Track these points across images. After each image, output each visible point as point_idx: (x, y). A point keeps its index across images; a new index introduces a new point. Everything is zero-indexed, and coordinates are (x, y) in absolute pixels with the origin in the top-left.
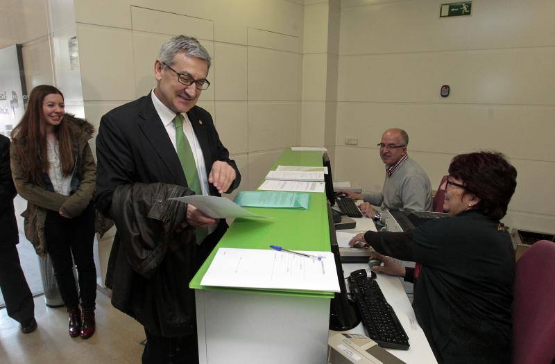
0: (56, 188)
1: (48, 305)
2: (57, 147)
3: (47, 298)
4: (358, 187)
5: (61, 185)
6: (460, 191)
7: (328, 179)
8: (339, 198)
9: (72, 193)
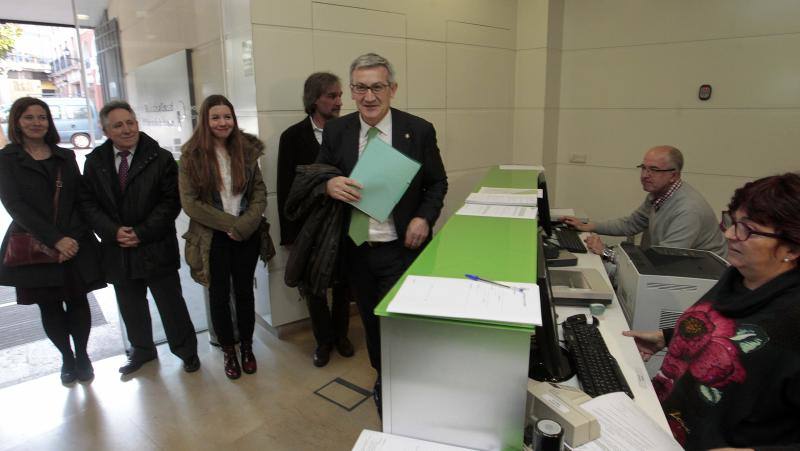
0: (225, 207)
1: (212, 344)
2: (230, 163)
3: (211, 334)
4: (582, 216)
5: (231, 204)
6: (771, 242)
7: (543, 205)
8: (558, 229)
9: (241, 213)
